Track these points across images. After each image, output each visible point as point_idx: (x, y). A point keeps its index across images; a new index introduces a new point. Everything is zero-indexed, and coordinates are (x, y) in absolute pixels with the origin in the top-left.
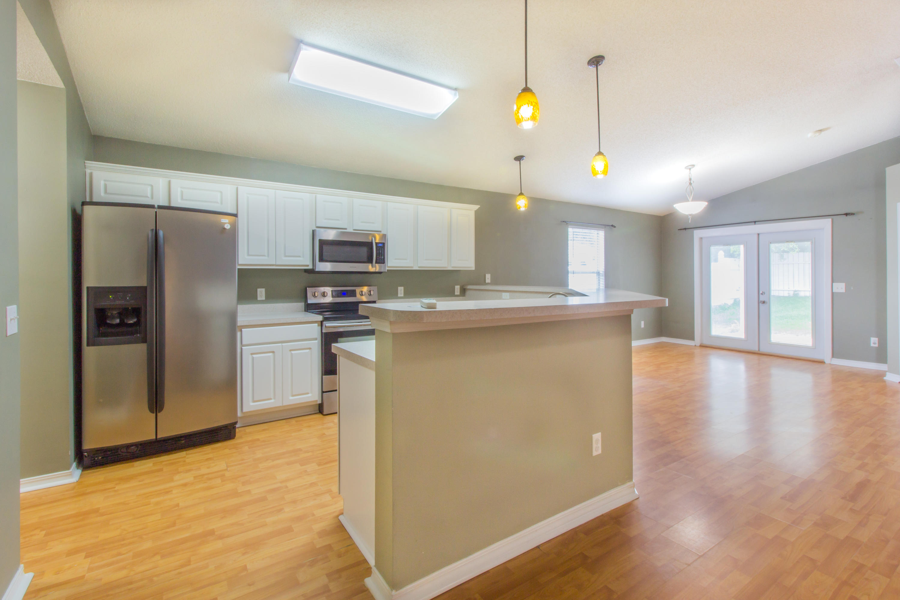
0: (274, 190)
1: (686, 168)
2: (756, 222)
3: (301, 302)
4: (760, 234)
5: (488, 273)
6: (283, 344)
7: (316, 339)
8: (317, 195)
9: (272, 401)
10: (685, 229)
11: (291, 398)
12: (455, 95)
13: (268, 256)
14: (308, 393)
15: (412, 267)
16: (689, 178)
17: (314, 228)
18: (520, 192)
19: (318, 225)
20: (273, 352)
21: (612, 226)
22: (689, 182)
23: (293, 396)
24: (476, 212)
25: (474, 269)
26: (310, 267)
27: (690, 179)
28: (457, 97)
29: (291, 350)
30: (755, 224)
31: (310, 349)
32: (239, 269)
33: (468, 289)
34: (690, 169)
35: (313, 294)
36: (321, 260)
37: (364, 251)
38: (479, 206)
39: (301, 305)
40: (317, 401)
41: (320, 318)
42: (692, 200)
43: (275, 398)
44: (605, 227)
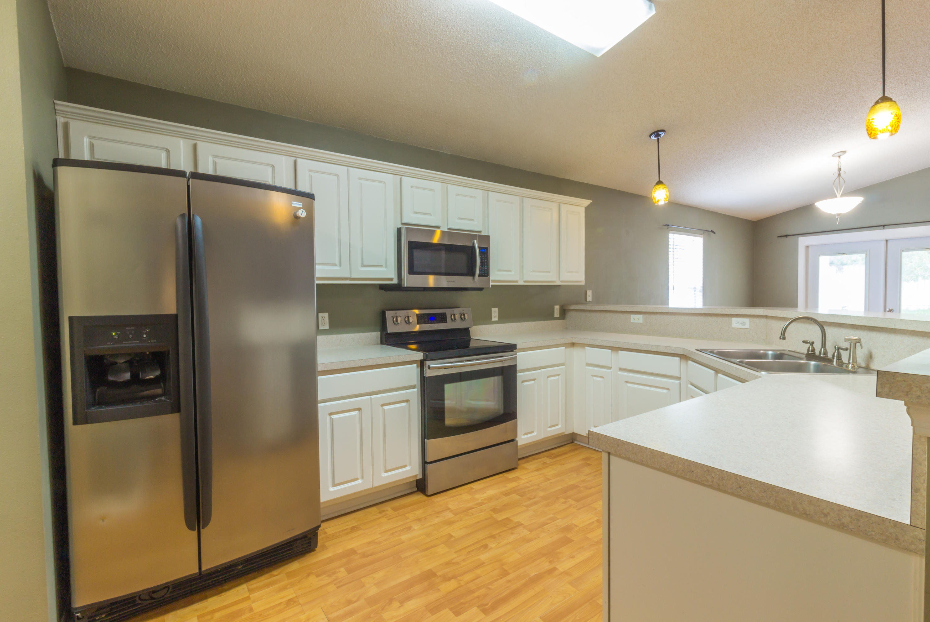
0: (347, 168)
1: (833, 156)
2: (885, 227)
3: (375, 331)
4: (890, 240)
5: (589, 289)
6: (373, 397)
7: (414, 387)
8: (403, 177)
9: (359, 481)
10: (787, 236)
11: (384, 475)
12: (650, 8)
13: (340, 265)
14: (405, 466)
15: (516, 281)
16: (837, 168)
17: (400, 226)
18: (658, 180)
19: (405, 221)
20: (359, 409)
21: (712, 231)
22: (838, 172)
23: (386, 471)
24: (587, 209)
25: (583, 284)
26: (395, 281)
27: (840, 169)
28: (654, 12)
29: (383, 405)
30: (884, 229)
31: (407, 401)
32: (317, 285)
33: (570, 309)
34: (839, 157)
35: (394, 320)
36: (412, 271)
37: (462, 258)
38: (591, 201)
39: (376, 335)
40: (416, 476)
41: (419, 356)
42: (842, 195)
43: (362, 477)
44: (704, 233)
